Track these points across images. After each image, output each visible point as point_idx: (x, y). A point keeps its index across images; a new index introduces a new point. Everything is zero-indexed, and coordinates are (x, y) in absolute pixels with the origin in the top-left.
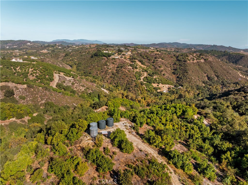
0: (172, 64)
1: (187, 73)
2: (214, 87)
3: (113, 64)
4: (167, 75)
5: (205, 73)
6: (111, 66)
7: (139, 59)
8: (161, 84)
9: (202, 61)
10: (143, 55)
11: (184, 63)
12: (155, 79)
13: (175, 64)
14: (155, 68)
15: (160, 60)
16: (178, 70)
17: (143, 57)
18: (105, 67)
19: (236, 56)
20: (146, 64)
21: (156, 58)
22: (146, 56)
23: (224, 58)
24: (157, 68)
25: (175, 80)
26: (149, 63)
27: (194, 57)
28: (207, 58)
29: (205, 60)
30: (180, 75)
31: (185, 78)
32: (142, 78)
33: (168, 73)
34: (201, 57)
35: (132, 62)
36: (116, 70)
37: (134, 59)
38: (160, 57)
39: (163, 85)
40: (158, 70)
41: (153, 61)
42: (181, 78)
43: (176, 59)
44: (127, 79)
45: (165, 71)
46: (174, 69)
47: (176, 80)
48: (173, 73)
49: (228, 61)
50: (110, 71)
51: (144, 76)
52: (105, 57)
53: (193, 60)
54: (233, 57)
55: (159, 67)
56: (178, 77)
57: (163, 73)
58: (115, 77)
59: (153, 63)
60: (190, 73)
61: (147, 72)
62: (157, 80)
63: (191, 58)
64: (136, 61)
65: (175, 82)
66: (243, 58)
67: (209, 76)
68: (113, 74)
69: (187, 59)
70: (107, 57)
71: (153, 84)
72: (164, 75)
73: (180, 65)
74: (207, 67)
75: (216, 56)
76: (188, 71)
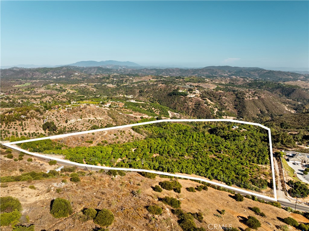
0: (233, 101)
1: (245, 108)
2: (265, 118)
3: (191, 101)
4: (230, 110)
5: (259, 108)
6: (190, 104)
7: (208, 97)
8: (228, 116)
9: (256, 98)
10: (210, 94)
11: (242, 100)
12: (224, 113)
13: (235, 101)
14: (221, 104)
15: (224, 97)
16: (238, 106)
17: (210, 95)
18: (186, 104)
19: (288, 89)
20: (214, 101)
21: (220, 96)
22: (212, 94)
23: (278, 91)
24: (222, 104)
25: (236, 113)
26: (216, 100)
27: (250, 95)
28: (260, 95)
29: (258, 97)
30: (240, 109)
31: (244, 112)
32: (215, 112)
33: (231, 108)
34: (256, 94)
35: (204, 100)
36: (195, 107)
37: (205, 97)
38: (224, 95)
39: (230, 117)
40: (223, 106)
41: (218, 98)
42: (241, 112)
43: (235, 96)
44: (205, 113)
45: (229, 106)
46: (235, 105)
47: (238, 113)
48: (235, 108)
49: (281, 94)
50: (190, 107)
51: (216, 111)
52: (182, 96)
53: (250, 97)
54: (286, 90)
55: (224, 103)
56: (238, 111)
57: (227, 108)
58: (197, 112)
59: (219, 100)
60: (247, 108)
61: (217, 108)
62: (225, 113)
63: (248, 96)
64: (207, 99)
65: (237, 114)
66: (295, 91)
67: (261, 110)
68: (193, 109)
69: (245, 96)
70: (184, 96)
71: (223, 116)
72: (228, 109)
73: (239, 102)
74: (260, 103)
75: (270, 88)
76: (246, 107)
